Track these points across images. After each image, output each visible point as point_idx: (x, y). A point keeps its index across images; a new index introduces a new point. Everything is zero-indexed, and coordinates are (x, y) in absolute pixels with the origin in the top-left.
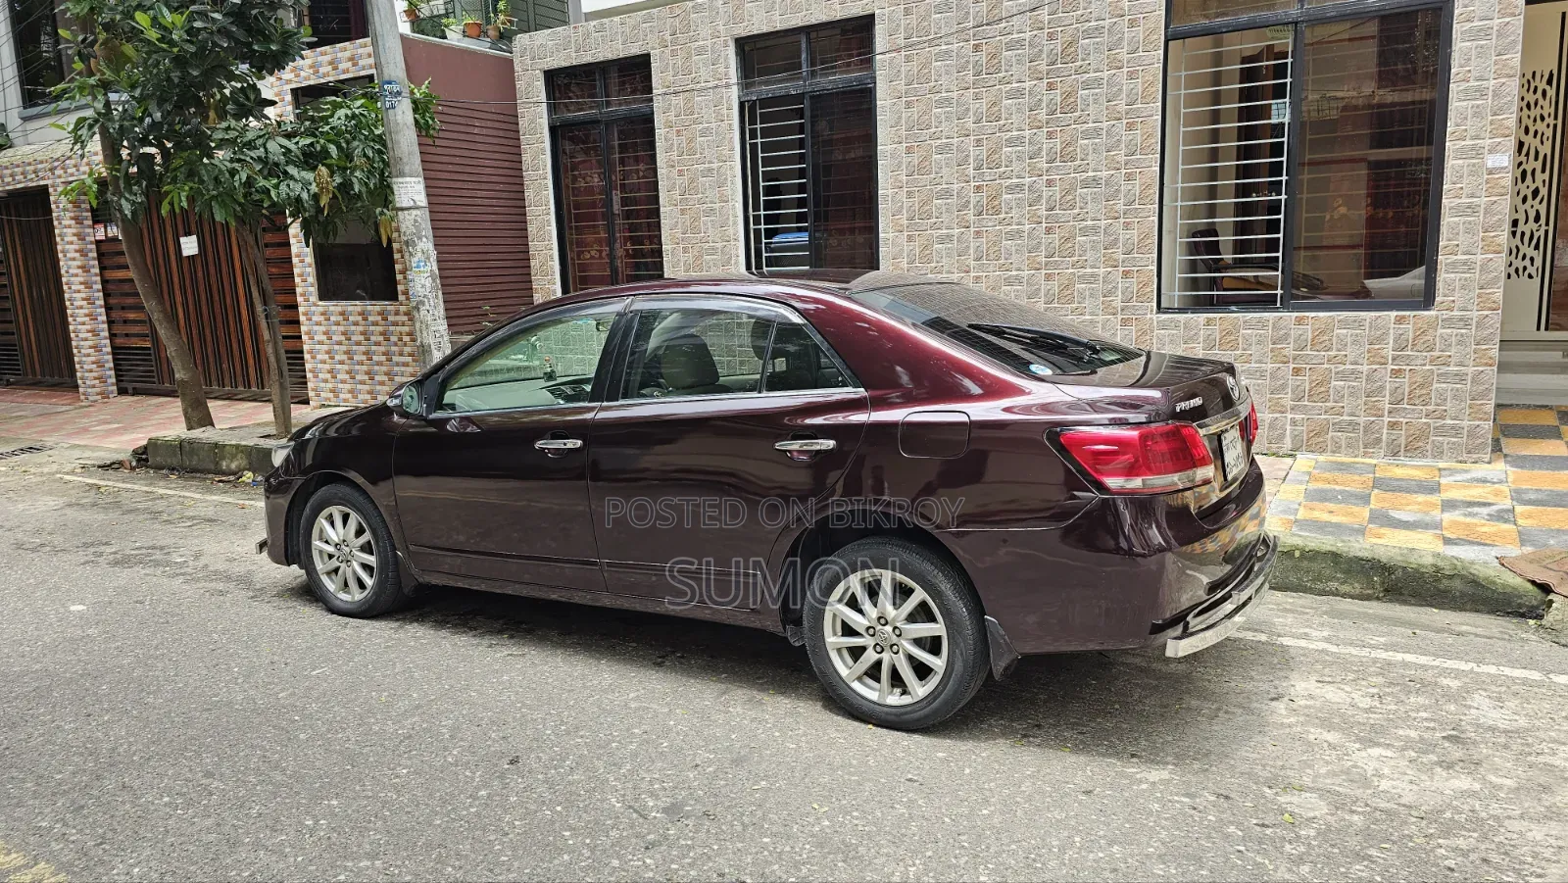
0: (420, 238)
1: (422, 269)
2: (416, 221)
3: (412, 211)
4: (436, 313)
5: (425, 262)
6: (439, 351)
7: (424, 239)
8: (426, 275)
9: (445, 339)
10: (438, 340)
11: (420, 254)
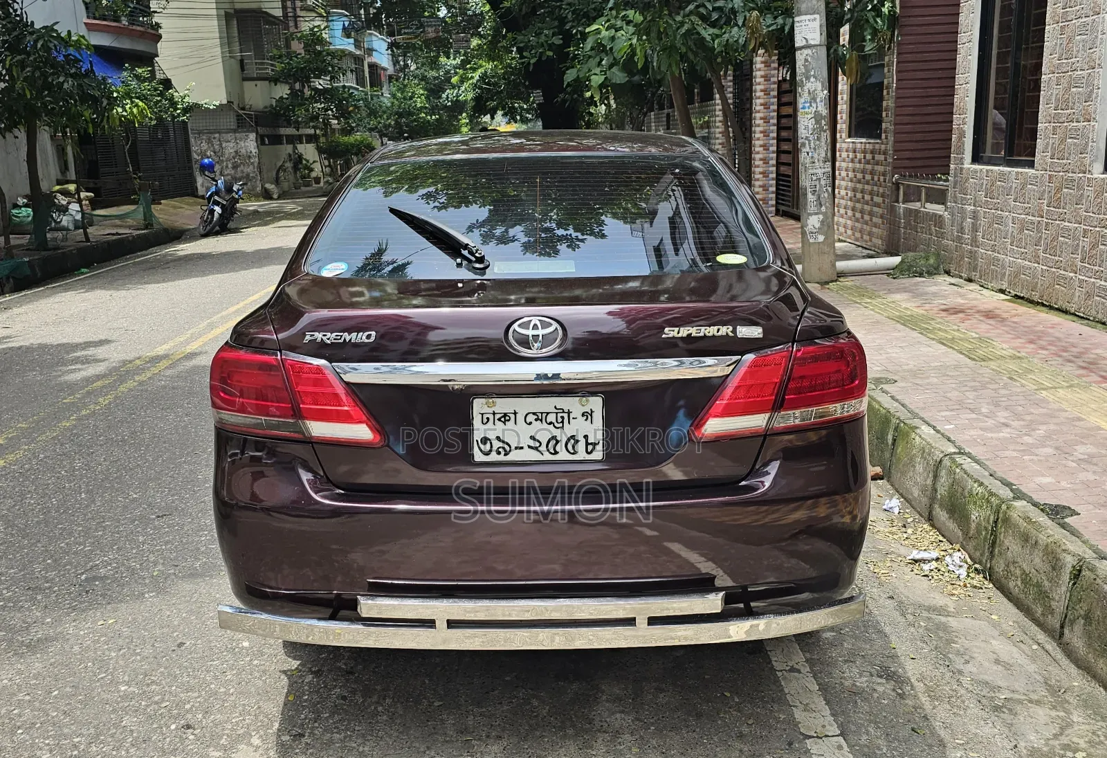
0: (808, 78)
1: (807, 110)
2: (806, 60)
3: (803, 50)
4: (816, 156)
5: (810, 103)
6: (813, 194)
7: (812, 79)
8: (810, 116)
9: (823, 182)
10: (813, 183)
11: (806, 94)
